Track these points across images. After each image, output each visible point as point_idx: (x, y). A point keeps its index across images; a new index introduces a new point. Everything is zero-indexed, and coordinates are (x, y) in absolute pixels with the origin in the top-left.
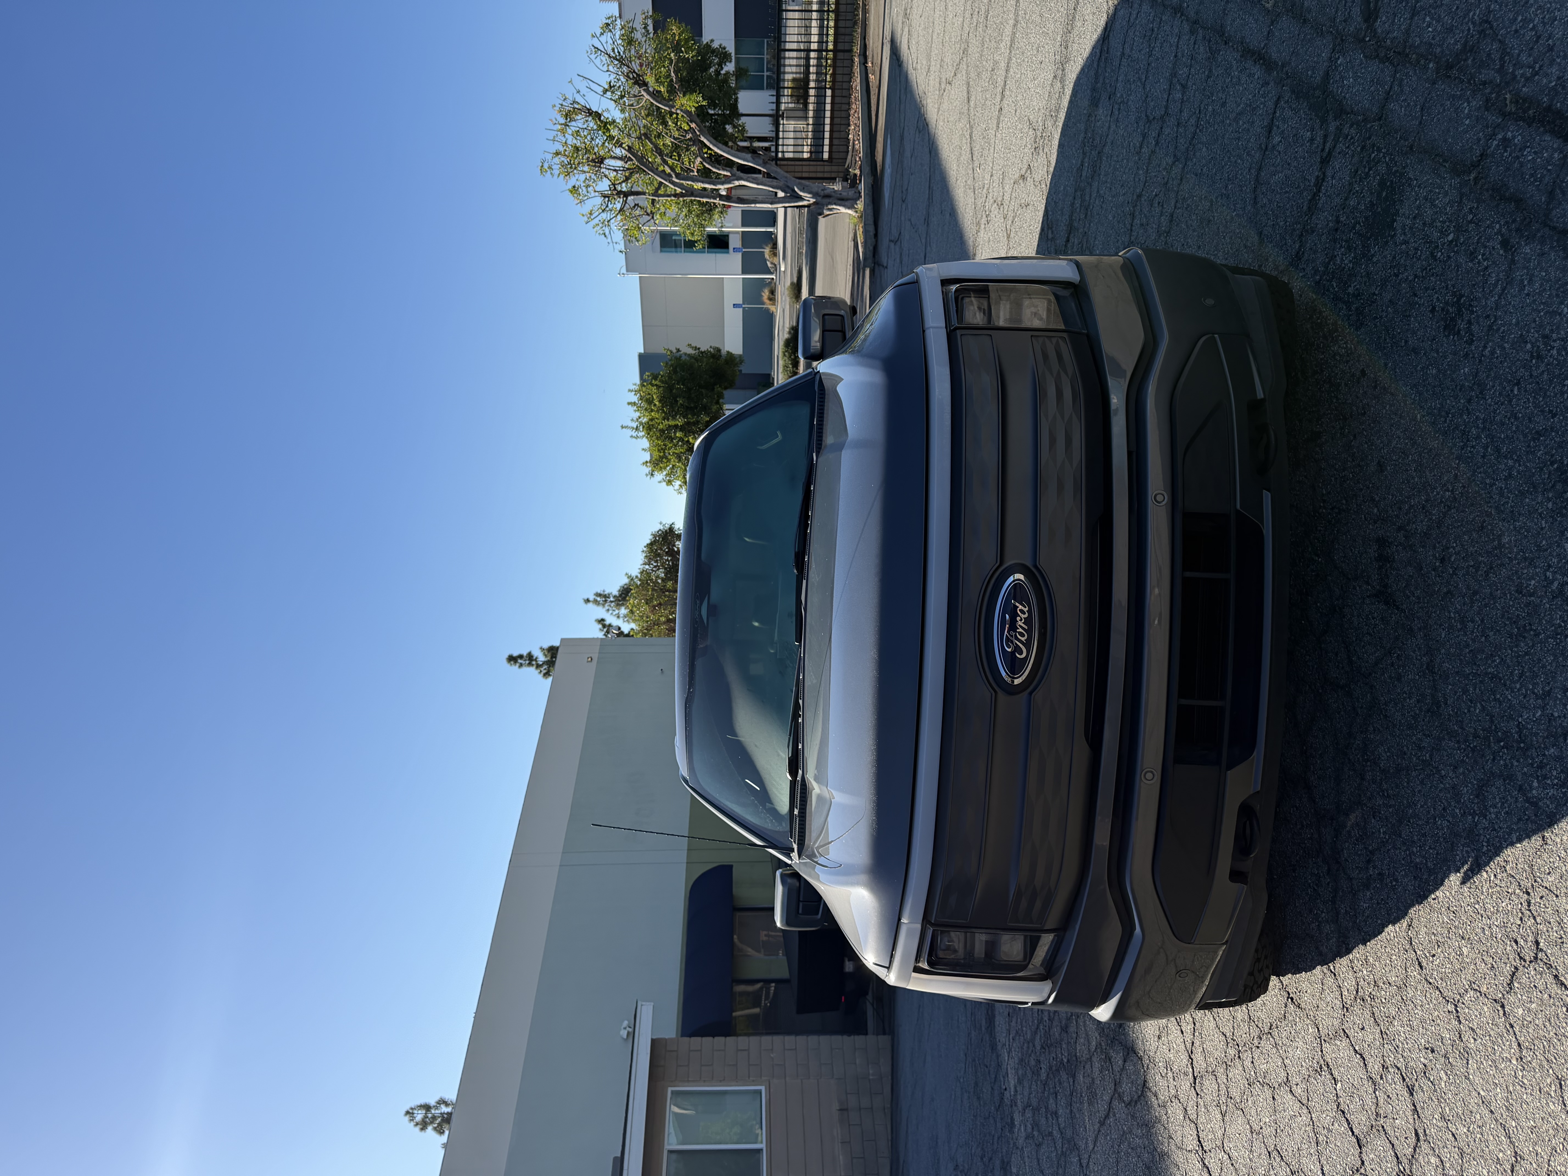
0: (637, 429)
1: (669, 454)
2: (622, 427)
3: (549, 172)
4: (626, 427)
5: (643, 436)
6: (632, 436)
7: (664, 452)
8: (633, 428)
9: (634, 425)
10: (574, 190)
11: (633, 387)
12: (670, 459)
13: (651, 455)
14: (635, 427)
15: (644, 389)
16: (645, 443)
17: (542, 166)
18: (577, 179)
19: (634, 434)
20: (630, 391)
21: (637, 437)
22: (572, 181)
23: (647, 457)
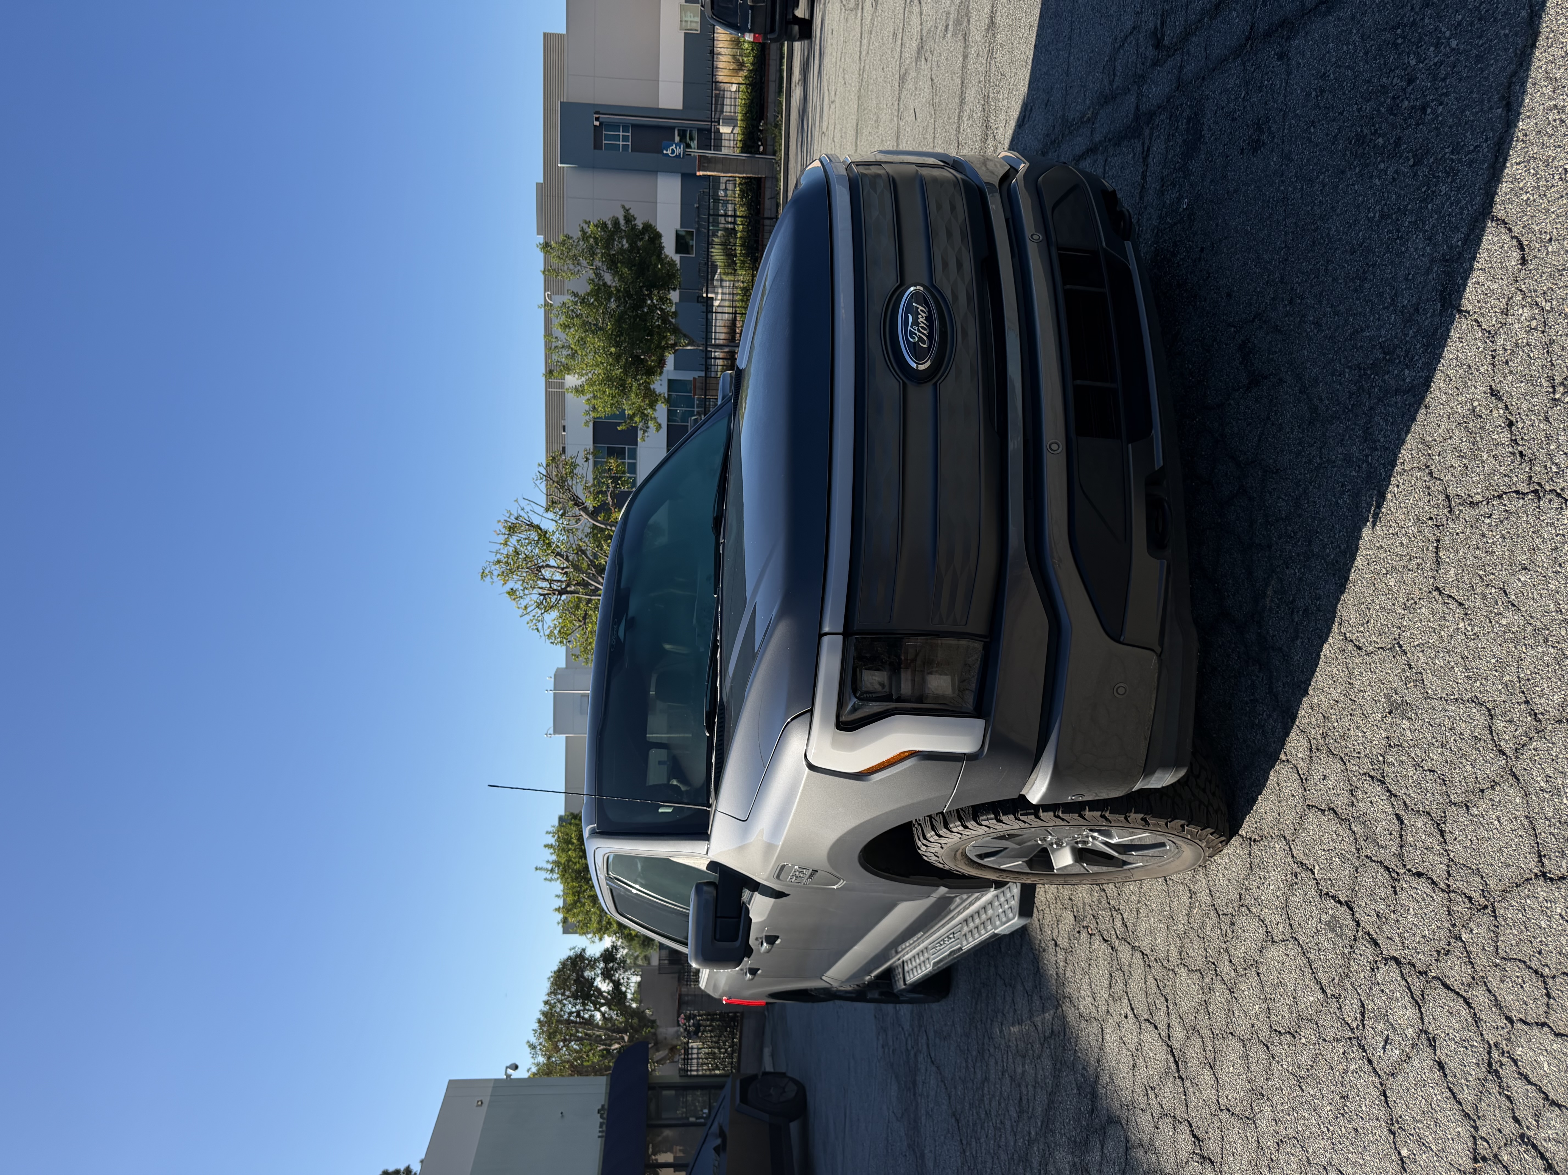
0: (552, 871)
1: (584, 897)
2: (537, 869)
3: (489, 576)
4: (541, 869)
5: (558, 879)
6: (546, 879)
7: (579, 896)
8: (547, 870)
9: (550, 866)
10: (512, 592)
11: (551, 829)
12: (585, 904)
13: (565, 900)
14: (550, 868)
15: (563, 829)
16: (558, 887)
17: (483, 573)
18: (514, 583)
19: (549, 876)
20: (548, 833)
21: (551, 880)
22: (511, 584)
23: (560, 903)
